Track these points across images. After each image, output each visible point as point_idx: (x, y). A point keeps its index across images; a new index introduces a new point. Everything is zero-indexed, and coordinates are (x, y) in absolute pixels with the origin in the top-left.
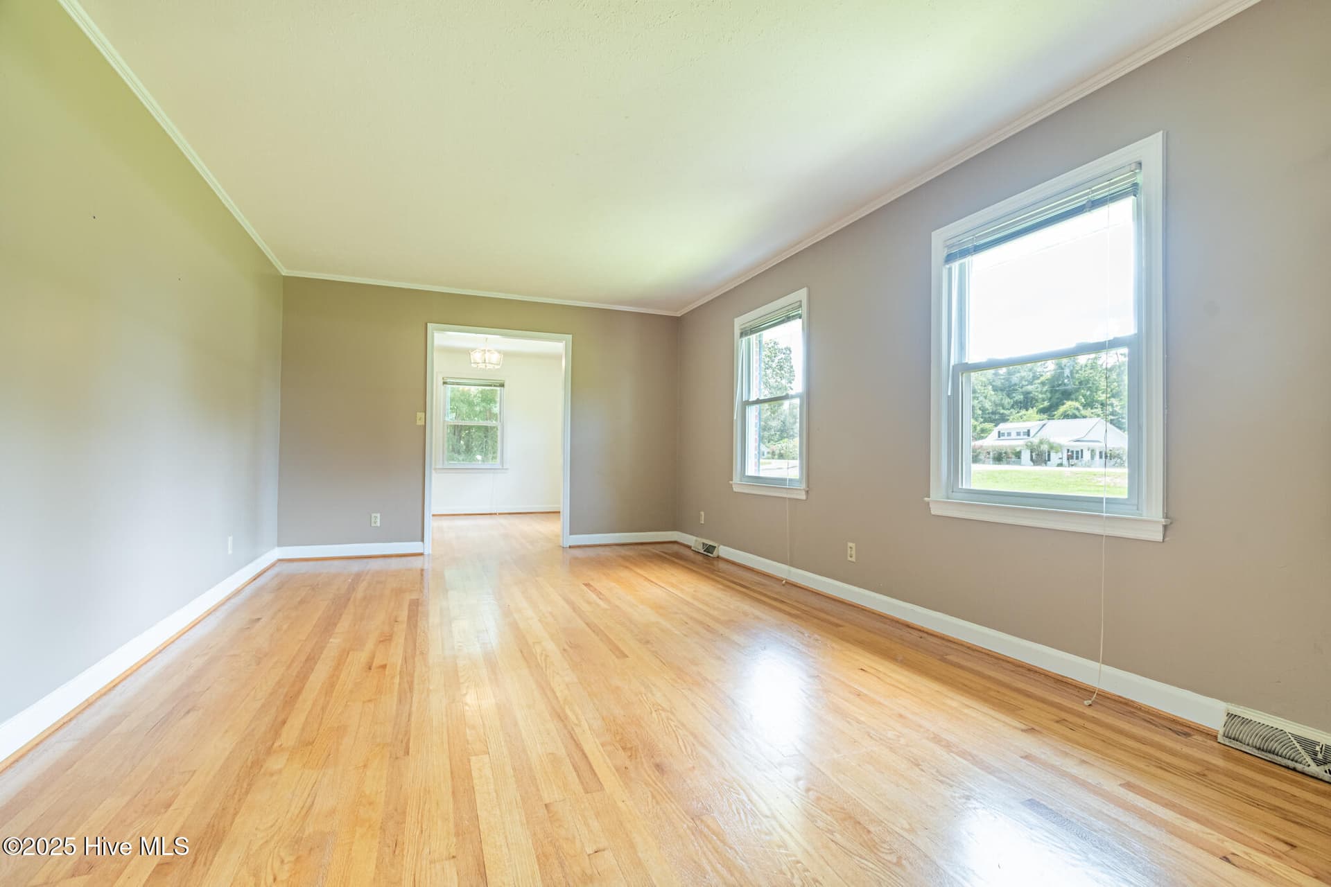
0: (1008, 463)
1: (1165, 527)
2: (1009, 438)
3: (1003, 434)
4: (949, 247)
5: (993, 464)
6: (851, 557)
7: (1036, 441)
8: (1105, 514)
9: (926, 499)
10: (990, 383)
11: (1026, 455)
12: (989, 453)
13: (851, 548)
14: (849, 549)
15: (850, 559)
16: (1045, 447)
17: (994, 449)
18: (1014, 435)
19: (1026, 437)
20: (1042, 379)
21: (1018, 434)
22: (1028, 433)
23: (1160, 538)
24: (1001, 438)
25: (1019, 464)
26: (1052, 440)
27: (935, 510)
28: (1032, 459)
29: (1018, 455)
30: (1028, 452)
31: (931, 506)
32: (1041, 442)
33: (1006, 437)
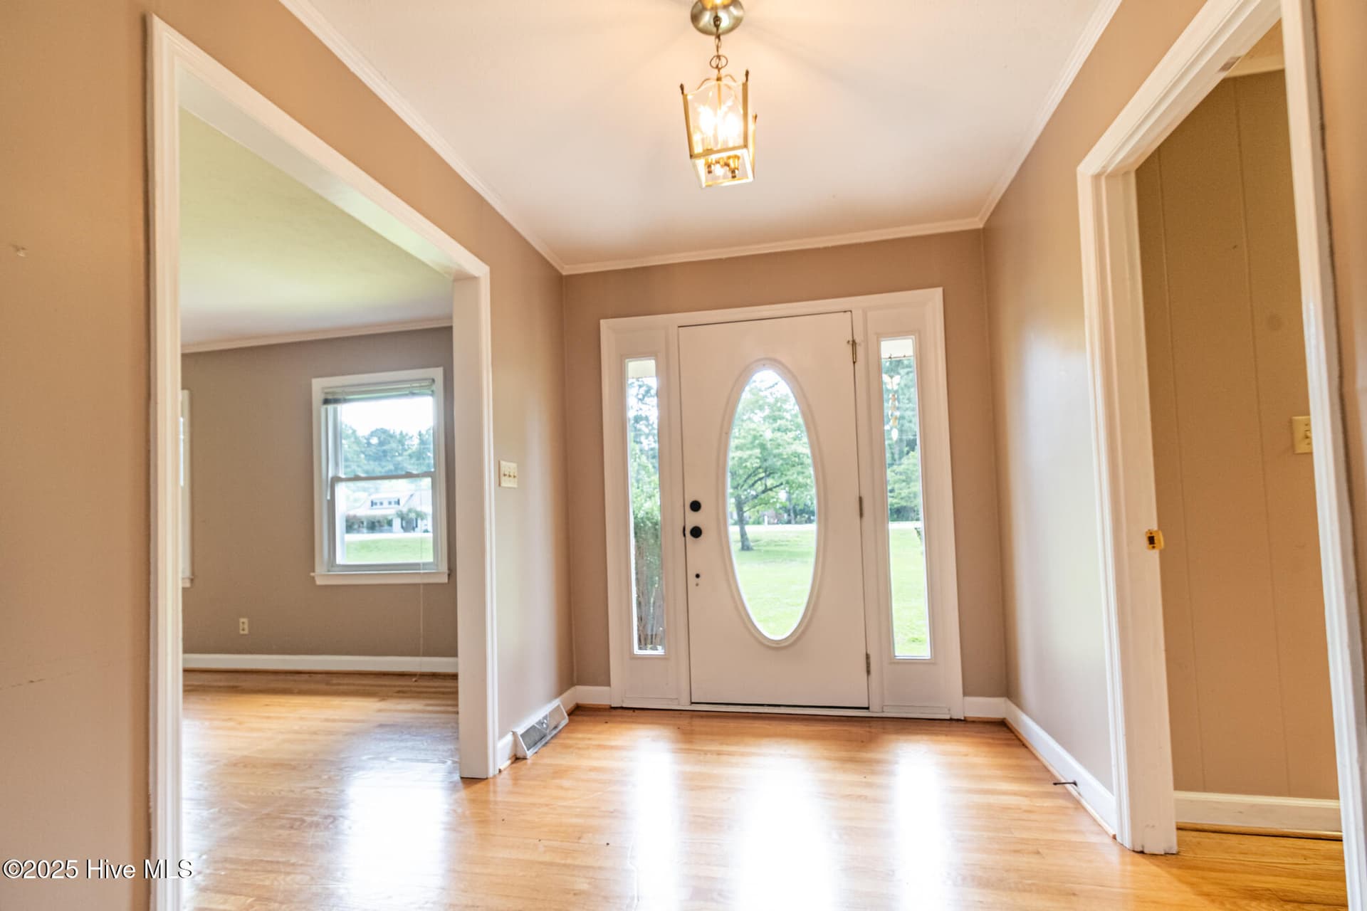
0: (381, 531)
1: (449, 575)
2: (381, 507)
3: (376, 504)
4: (327, 393)
5: (368, 533)
6: (243, 630)
7: (405, 510)
8: (422, 571)
9: (312, 574)
10: (363, 453)
11: (397, 523)
12: (362, 523)
13: (243, 623)
14: (241, 624)
15: (242, 632)
16: (413, 515)
17: (368, 518)
18: (386, 504)
19: (397, 506)
20: (410, 451)
21: (390, 503)
22: (398, 503)
23: (446, 581)
24: (374, 507)
25: (391, 531)
26: (419, 509)
27: (319, 582)
28: (402, 527)
29: (390, 523)
30: (399, 520)
31: (316, 578)
32: (410, 511)
33: (378, 506)
